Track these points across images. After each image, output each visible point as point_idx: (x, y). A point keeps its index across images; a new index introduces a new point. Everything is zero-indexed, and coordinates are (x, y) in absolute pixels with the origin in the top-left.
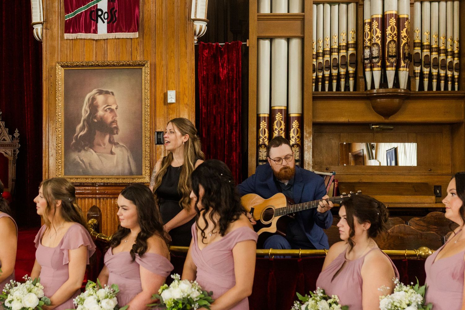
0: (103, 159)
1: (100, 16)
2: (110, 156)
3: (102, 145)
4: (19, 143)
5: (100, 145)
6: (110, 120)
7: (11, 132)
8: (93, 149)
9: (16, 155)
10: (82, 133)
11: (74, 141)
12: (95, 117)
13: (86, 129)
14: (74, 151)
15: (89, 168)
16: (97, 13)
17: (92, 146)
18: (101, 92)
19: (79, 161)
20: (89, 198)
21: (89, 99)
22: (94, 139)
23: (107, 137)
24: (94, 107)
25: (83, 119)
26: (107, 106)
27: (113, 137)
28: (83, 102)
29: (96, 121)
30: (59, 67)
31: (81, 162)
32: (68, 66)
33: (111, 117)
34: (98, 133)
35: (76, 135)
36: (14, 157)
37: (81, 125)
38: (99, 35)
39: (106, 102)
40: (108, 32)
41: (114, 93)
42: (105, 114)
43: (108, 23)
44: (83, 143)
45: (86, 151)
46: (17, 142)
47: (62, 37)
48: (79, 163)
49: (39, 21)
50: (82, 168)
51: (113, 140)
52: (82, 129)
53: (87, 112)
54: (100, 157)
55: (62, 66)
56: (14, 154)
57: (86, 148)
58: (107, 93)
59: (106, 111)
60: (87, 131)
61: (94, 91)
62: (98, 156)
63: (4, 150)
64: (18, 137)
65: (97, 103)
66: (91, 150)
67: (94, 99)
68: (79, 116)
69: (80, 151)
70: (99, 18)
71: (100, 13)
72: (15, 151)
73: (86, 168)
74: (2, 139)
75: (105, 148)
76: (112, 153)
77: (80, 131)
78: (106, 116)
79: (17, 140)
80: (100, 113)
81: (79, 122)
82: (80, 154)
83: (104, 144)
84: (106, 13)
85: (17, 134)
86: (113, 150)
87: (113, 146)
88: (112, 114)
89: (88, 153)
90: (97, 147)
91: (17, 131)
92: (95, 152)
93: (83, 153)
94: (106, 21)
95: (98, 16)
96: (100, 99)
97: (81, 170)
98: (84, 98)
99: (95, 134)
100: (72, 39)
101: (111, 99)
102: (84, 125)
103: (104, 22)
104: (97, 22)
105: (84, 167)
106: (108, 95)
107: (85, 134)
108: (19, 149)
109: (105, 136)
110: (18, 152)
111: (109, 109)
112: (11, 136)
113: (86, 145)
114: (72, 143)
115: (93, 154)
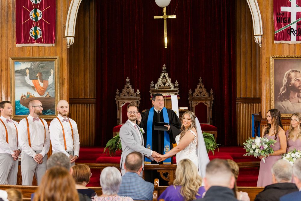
0: (294, 105)
1: (292, 32)
2: (298, 103)
3: (294, 98)
4: (214, 97)
5: (293, 98)
6: (298, 85)
7: (208, 91)
8: (289, 100)
9: (212, 104)
10: (283, 92)
11: (279, 96)
12: (290, 84)
13: (285, 90)
14: (279, 101)
15: (287, 110)
16: (291, 30)
17: (289, 99)
18: (293, 71)
19: (282, 106)
20: (287, 125)
21: (287, 75)
22: (290, 95)
23: (297, 94)
24: (289, 79)
25: (284, 85)
26: (297, 78)
27: (300, 94)
28: (284, 76)
29: (290, 86)
30: (271, 58)
31: (283, 107)
32: (276, 58)
33: (299, 84)
34: (292, 92)
35: (280, 93)
36: (211, 105)
37: (283, 87)
38: (291, 42)
39: (296, 76)
40: (297, 40)
41: (300, 72)
42: (295, 82)
43: (297, 36)
44: (284, 97)
45: (286, 101)
46: (212, 96)
47: (273, 42)
48: (282, 107)
49: (259, 34)
50: (284, 110)
51: (300, 95)
52: (283, 90)
53: (286, 81)
54: (293, 104)
55: (273, 58)
56: (211, 104)
57: (285, 100)
58: (296, 71)
59: (296, 81)
60: (286, 91)
61: (290, 70)
62: (292, 104)
63: (204, 101)
64: (213, 94)
65: (291, 76)
66: (288, 101)
67: (289, 74)
68: (282, 83)
69: (282, 101)
70: (292, 33)
71: (292, 30)
72: (211, 102)
73: (286, 110)
74: (203, 95)
75: (295, 100)
76: (299, 102)
77: (282, 91)
78: (296, 83)
79: (212, 95)
80: (293, 81)
81: (282, 86)
82: (282, 102)
83: (295, 98)
84: (295, 30)
85: (212, 92)
86: (300, 101)
87: (300, 99)
88: (299, 82)
89: (287, 102)
90: (291, 99)
91: (212, 90)
92: (290, 102)
93: (284, 102)
94: (296, 35)
95: (291, 32)
96: (293, 74)
97: (283, 111)
98: (284, 74)
99: (290, 92)
100: (278, 44)
101: (298, 75)
102: (284, 88)
103: (294, 35)
104: (291, 35)
105: (285, 109)
106: (297, 72)
107: (285, 92)
108: (213, 101)
109: (295, 93)
110: (212, 102)
111: (297, 79)
112: (208, 93)
113: (286, 98)
114: (278, 97)
115: (289, 103)
